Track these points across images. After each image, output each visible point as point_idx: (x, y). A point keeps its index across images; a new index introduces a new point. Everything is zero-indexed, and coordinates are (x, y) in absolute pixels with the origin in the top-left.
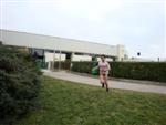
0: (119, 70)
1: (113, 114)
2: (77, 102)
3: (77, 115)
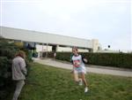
3: (54, 88)
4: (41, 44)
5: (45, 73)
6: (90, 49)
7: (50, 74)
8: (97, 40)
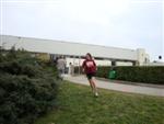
0: (136, 74)
4: (72, 57)
5: (78, 95)
6: (134, 62)
7: (84, 95)
8: (143, 50)
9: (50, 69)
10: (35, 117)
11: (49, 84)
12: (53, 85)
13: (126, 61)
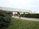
1: (28, 26)
2: (20, 23)
4: (14, 12)
6: (29, 13)
9: (9, 15)
10: (5, 28)
11: (9, 18)
12: (10, 19)
13: (27, 13)
